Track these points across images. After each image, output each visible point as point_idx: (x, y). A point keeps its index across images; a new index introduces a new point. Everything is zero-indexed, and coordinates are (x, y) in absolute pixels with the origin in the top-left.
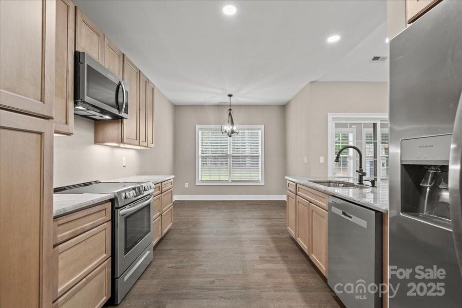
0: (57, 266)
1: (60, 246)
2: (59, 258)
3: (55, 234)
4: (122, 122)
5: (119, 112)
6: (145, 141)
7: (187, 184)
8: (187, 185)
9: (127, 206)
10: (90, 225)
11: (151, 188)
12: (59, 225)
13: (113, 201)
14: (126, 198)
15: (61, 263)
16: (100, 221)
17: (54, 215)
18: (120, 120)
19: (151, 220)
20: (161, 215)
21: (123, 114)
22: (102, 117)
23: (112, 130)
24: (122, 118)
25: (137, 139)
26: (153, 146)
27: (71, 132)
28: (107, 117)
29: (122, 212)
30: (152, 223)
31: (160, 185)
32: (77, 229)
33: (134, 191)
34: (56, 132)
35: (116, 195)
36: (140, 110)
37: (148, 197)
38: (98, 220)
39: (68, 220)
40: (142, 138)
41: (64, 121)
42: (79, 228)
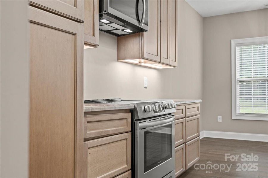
0: (87, 160)
1: (89, 142)
2: (88, 153)
3: (85, 130)
4: (142, 35)
5: (140, 23)
6: (167, 59)
7: (221, 117)
8: (220, 119)
9: (147, 121)
10: (112, 130)
11: (172, 108)
12: (88, 122)
13: (133, 111)
14: (145, 111)
15: (89, 158)
16: (121, 129)
17: (84, 111)
18: (141, 33)
19: (173, 147)
20: (185, 143)
21: (143, 26)
22: (123, 30)
23: (133, 45)
24: (142, 30)
25: (158, 55)
26: (176, 64)
27: (96, 43)
28: (128, 31)
29: (141, 124)
30: (174, 149)
31: (183, 107)
32: (102, 130)
33: (153, 106)
34: (86, 44)
35: (136, 106)
36: (161, 21)
37: (169, 116)
38: (119, 128)
39: (95, 120)
40: (164, 55)
41: (92, 33)
42: (103, 130)
